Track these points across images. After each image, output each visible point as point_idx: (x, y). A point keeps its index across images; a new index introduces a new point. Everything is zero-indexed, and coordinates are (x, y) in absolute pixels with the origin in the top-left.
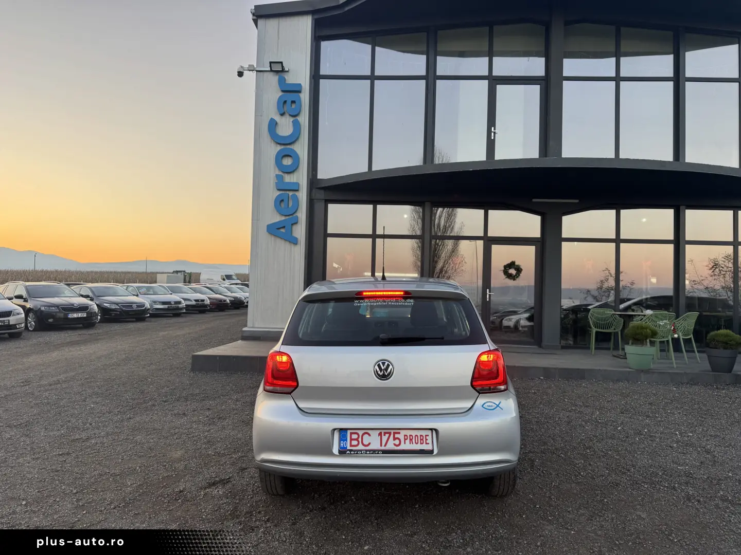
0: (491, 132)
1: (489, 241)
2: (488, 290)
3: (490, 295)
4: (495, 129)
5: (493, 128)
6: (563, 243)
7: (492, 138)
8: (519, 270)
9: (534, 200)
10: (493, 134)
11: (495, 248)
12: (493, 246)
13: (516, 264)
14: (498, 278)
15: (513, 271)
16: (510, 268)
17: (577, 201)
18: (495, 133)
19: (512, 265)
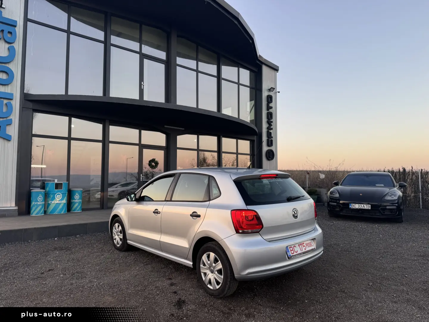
0: (141, 84)
1: (142, 147)
2: (141, 175)
3: (142, 177)
4: (143, 83)
5: (142, 82)
6: (178, 150)
7: (142, 88)
8: (157, 164)
9: (165, 126)
10: (142, 86)
11: (145, 151)
12: (144, 149)
13: (156, 160)
14: (146, 168)
15: (153, 164)
16: (153, 162)
17: (183, 129)
18: (143, 86)
19: (153, 160)
